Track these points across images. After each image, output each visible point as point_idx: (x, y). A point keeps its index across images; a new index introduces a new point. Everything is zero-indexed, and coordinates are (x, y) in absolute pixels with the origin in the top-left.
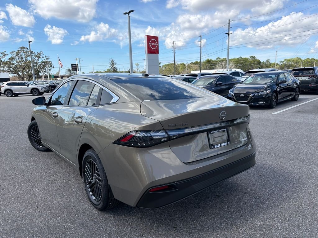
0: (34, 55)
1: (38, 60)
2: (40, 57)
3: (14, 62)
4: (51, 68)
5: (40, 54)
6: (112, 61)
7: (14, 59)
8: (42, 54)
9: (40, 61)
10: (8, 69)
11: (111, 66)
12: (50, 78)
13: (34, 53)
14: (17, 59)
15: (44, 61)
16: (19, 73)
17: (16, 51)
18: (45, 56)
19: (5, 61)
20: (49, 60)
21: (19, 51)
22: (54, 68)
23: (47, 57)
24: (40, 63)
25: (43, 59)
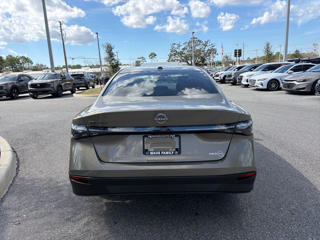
0: (201, 44)
1: (205, 48)
2: (207, 46)
3: (185, 51)
4: (215, 55)
5: (207, 42)
6: (268, 45)
7: (186, 49)
8: (209, 42)
9: (207, 49)
10: (180, 58)
11: (266, 50)
12: (212, 65)
13: (202, 42)
14: (189, 49)
15: (210, 49)
16: (189, 61)
17: (188, 42)
18: (212, 44)
19: (179, 51)
20: (214, 48)
21: (190, 41)
22: (218, 55)
23: (213, 45)
24: (206, 51)
25: (209, 47)
